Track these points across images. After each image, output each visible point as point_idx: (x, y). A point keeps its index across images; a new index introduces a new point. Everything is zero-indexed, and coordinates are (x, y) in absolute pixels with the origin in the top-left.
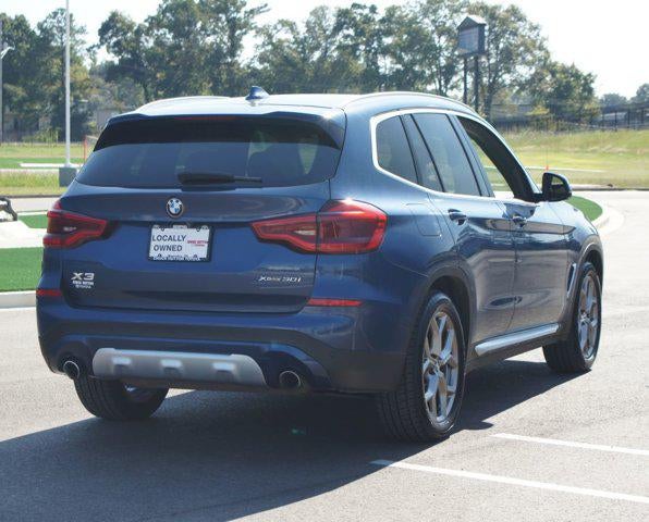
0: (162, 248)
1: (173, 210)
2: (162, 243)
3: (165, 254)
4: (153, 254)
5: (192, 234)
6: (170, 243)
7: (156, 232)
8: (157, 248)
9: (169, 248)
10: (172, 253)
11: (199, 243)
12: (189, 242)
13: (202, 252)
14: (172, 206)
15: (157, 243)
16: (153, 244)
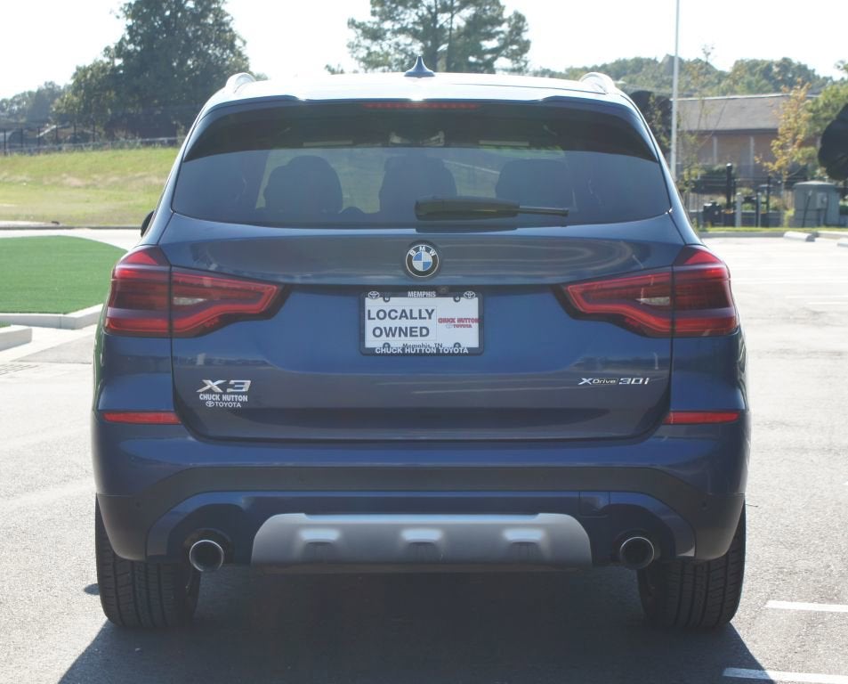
0: (390, 332)
1: (418, 265)
2: (387, 323)
3: (397, 343)
4: (372, 342)
5: (445, 306)
6: (405, 323)
7: (373, 304)
8: (378, 332)
9: (403, 332)
10: (410, 341)
11: (462, 322)
12: (442, 321)
13: (469, 338)
14: (419, 258)
15: (378, 323)
16: (370, 326)
